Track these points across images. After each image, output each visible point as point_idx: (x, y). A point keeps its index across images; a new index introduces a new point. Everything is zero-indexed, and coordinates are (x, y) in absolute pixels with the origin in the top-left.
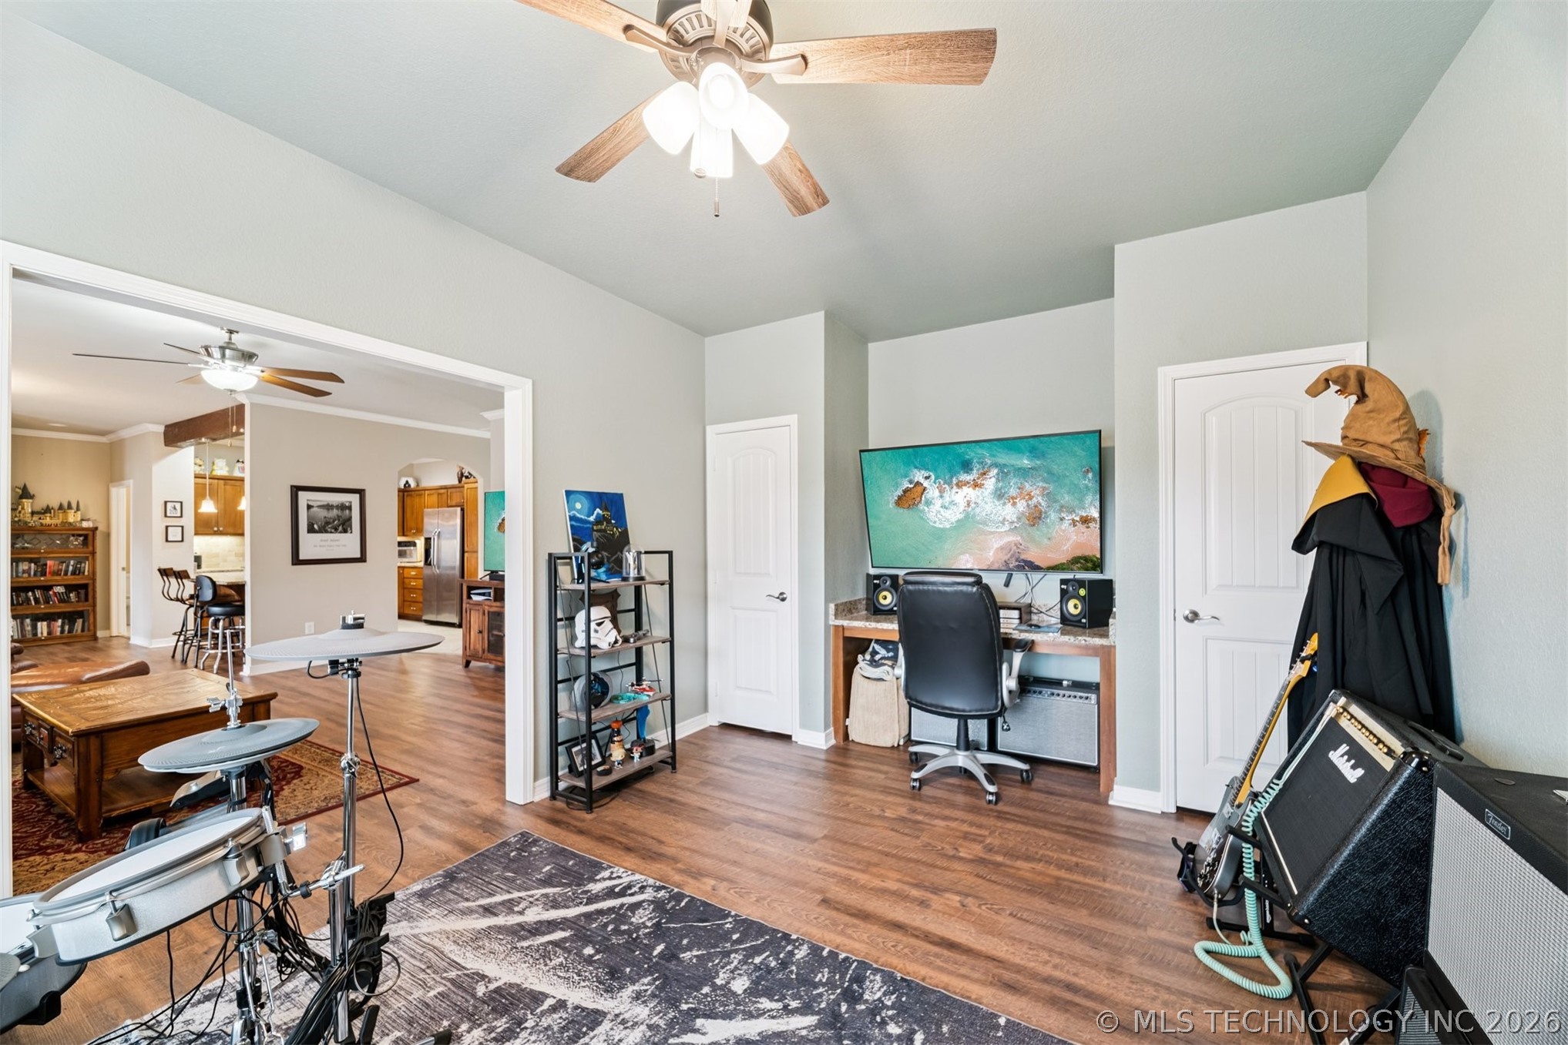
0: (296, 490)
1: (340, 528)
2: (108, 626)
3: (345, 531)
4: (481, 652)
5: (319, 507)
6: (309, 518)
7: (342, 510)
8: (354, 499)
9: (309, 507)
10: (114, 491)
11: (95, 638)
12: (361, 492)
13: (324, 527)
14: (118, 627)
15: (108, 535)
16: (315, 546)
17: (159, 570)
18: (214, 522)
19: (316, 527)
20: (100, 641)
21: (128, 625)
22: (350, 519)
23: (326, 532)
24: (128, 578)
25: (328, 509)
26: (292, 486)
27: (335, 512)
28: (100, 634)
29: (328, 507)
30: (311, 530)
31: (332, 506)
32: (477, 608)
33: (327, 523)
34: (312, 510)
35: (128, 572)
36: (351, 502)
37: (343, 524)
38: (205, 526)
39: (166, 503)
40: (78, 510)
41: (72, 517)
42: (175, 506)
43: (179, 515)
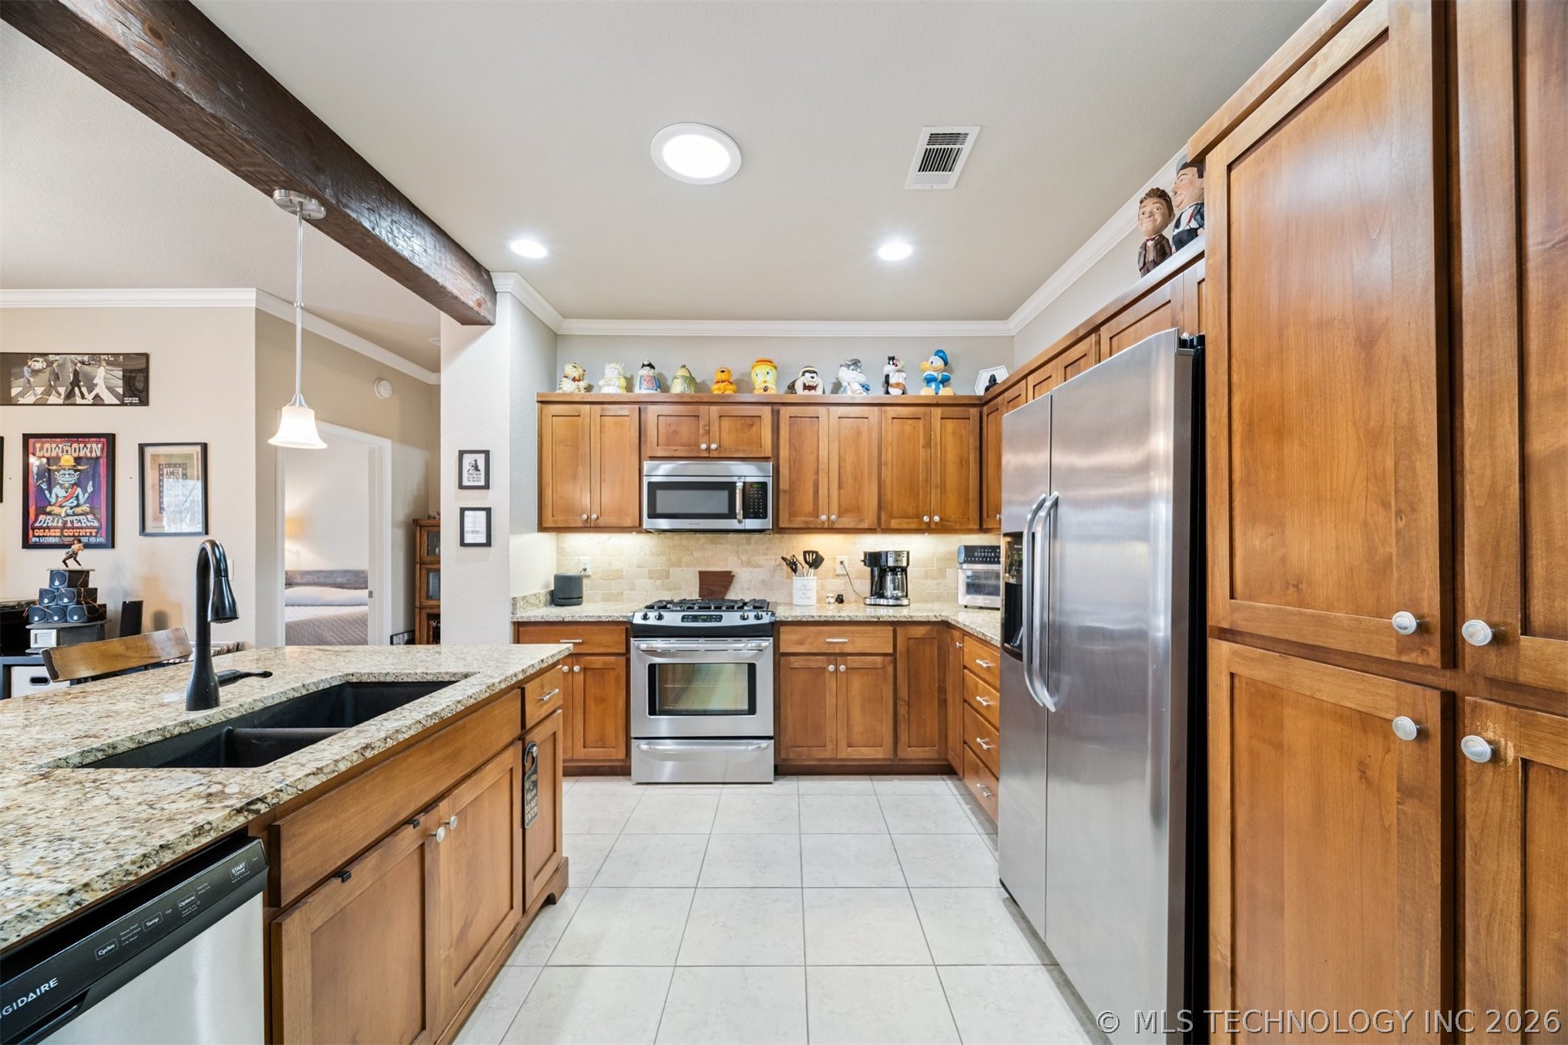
42: (476, 463)
43: (482, 483)
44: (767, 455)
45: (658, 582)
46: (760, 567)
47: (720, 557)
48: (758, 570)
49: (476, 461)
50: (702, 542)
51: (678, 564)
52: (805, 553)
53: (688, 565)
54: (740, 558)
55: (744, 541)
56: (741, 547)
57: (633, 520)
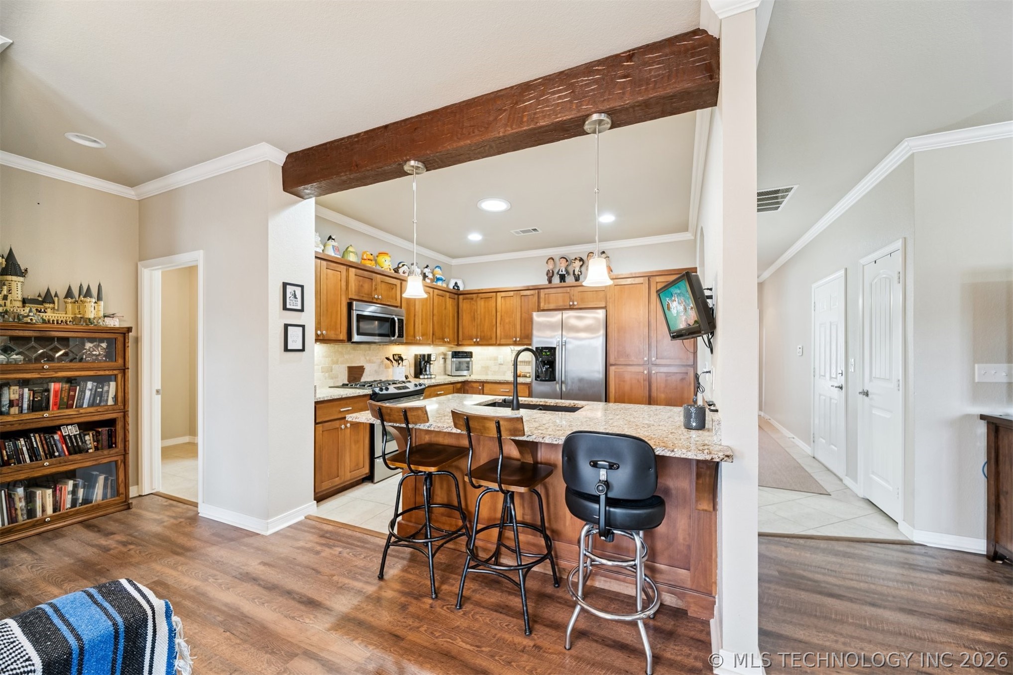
2: (137, 483)
10: (146, 273)
15: (137, 340)
20: (131, 506)
39: (285, 285)
40: (99, 298)
41: (92, 310)
42: (295, 293)
43: (299, 307)
44: (397, 305)
45: (327, 374)
46: (374, 363)
47: (357, 357)
48: (373, 364)
49: (295, 291)
50: (349, 349)
51: (337, 363)
52: (393, 355)
53: (342, 363)
54: (366, 358)
55: (368, 349)
56: (367, 352)
57: (343, 336)
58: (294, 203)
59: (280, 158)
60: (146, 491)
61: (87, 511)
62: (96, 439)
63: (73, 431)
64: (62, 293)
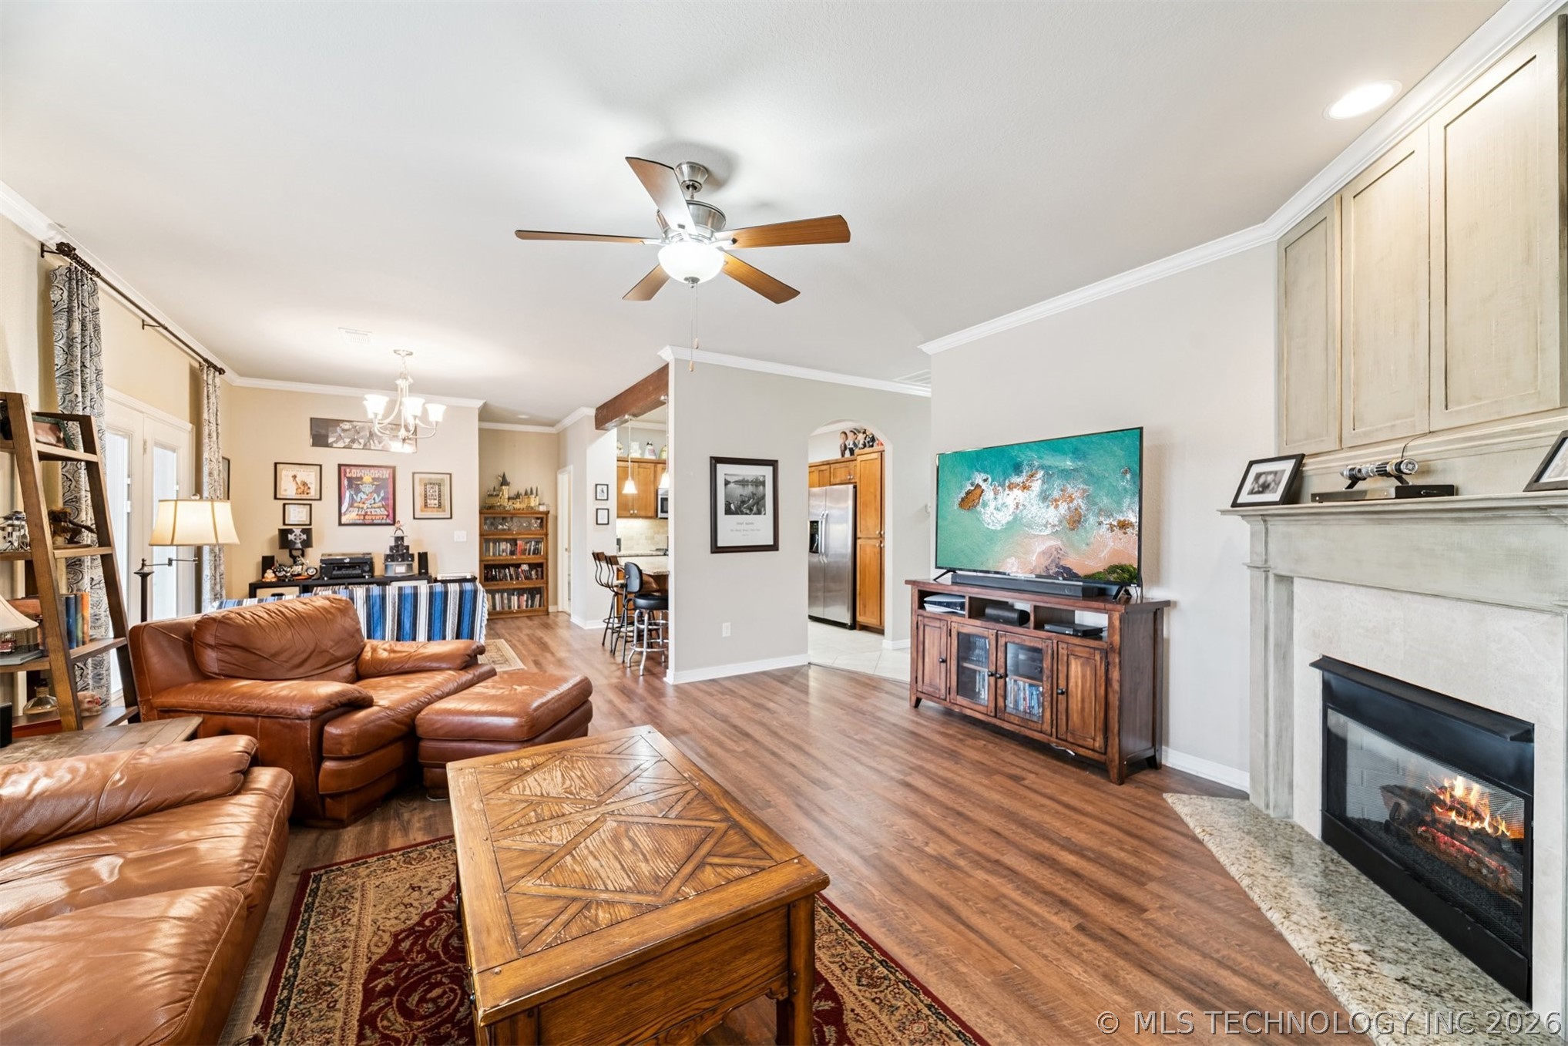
0: (716, 461)
1: (755, 509)
2: (556, 603)
3: (759, 513)
4: (943, 691)
5: (736, 482)
6: (726, 496)
7: (757, 486)
8: (767, 471)
9: (727, 483)
10: (560, 477)
11: (547, 613)
12: (773, 464)
13: (740, 507)
14: (563, 604)
15: (556, 518)
16: (732, 530)
17: (593, 554)
18: (630, 504)
19: (732, 507)
20: (551, 616)
21: (569, 599)
22: (763, 497)
23: (742, 513)
24: (569, 557)
25: (743, 485)
26: (711, 458)
27: (750, 489)
28: (551, 609)
29: (743, 483)
30: (728, 511)
31: (747, 481)
32: (937, 624)
33: (743, 502)
34: (729, 486)
35: (570, 552)
36: (764, 476)
37: (757, 503)
38: (626, 509)
39: (596, 485)
40: (537, 495)
41: (533, 502)
42: (602, 489)
43: (605, 498)
57: (652, 513)
58: (604, 434)
59: (592, 412)
60: (560, 610)
61: (530, 611)
62: (537, 574)
63: (525, 567)
64: (523, 493)
